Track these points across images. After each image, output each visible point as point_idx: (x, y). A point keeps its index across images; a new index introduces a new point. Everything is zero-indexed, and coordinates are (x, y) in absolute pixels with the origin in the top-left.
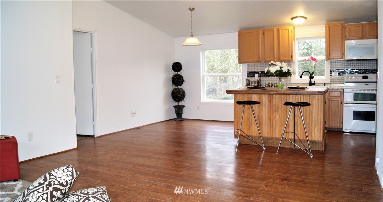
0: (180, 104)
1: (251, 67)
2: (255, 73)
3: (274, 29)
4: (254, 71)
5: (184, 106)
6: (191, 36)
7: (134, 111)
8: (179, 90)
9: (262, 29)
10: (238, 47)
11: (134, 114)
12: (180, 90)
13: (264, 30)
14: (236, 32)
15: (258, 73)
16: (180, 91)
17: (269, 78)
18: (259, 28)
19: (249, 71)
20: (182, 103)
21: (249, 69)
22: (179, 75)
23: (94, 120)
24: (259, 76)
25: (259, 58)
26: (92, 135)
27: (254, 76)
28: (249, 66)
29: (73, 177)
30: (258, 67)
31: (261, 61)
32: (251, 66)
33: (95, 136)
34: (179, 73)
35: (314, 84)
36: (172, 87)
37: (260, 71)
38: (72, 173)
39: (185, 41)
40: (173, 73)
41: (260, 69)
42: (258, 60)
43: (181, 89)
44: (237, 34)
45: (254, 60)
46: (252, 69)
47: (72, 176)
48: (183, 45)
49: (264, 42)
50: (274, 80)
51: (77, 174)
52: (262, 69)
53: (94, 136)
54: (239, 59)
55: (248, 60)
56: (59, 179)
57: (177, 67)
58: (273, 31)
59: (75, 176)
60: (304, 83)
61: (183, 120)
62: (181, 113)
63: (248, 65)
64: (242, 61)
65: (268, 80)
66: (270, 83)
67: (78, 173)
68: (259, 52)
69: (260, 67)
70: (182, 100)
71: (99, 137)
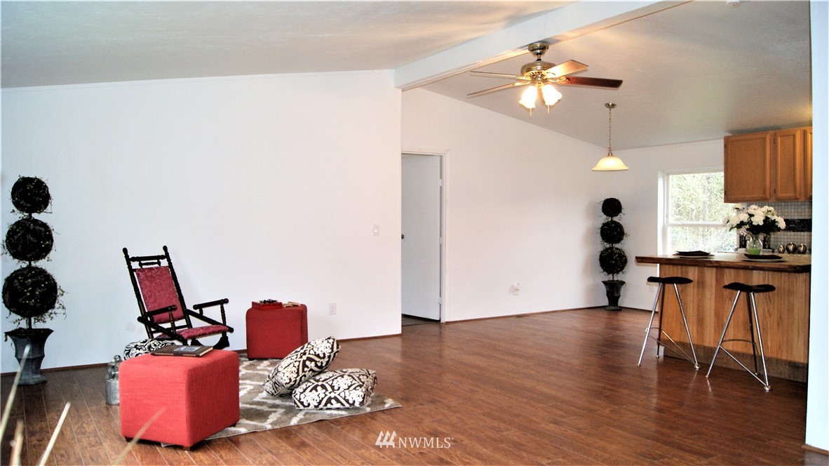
0: (615, 279)
3: (796, 131)
5: (623, 283)
6: (609, 155)
7: (516, 285)
8: (613, 251)
9: (771, 132)
10: (723, 168)
11: (515, 290)
12: (616, 251)
13: (775, 135)
14: (720, 139)
16: (615, 254)
18: (765, 130)
20: (619, 277)
22: (615, 222)
23: (440, 296)
25: (764, 193)
26: (438, 319)
29: (332, 351)
31: (768, 196)
33: (442, 321)
34: (616, 219)
36: (600, 246)
38: (333, 346)
39: (597, 164)
40: (604, 219)
42: (762, 195)
43: (617, 249)
44: (721, 143)
45: (755, 196)
47: (332, 348)
49: (776, 159)
51: (338, 347)
53: (440, 321)
54: (725, 194)
55: (743, 196)
56: (315, 350)
57: (612, 207)
58: (794, 136)
59: (335, 350)
61: (621, 309)
62: (616, 295)
64: (730, 197)
67: (340, 347)
68: (764, 179)
70: (620, 271)
71: (447, 323)
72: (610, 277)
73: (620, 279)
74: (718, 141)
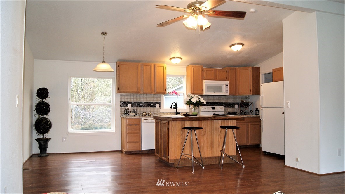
0: (44, 137)
1: (124, 98)
2: (128, 103)
3: (152, 64)
4: (127, 101)
5: (50, 139)
6: (103, 62)
9: (140, 63)
13: (143, 64)
15: (131, 103)
17: (141, 108)
19: (122, 101)
20: (46, 136)
21: (122, 99)
22: (45, 102)
24: (132, 106)
27: (127, 105)
28: (123, 96)
30: (131, 98)
32: (124, 96)
35: (179, 113)
37: (133, 101)
39: (96, 66)
41: (133, 99)
42: (137, 91)
45: (133, 91)
46: (125, 99)
48: (94, 71)
49: (143, 75)
50: (146, 109)
52: (134, 99)
54: (118, 89)
55: (128, 91)
58: (151, 66)
60: (171, 113)
61: (48, 154)
62: (45, 146)
63: (121, 95)
64: (121, 91)
65: (140, 109)
66: (144, 113)
69: (133, 98)
70: (47, 132)
72: (40, 136)
73: (47, 137)
74: (113, 63)
